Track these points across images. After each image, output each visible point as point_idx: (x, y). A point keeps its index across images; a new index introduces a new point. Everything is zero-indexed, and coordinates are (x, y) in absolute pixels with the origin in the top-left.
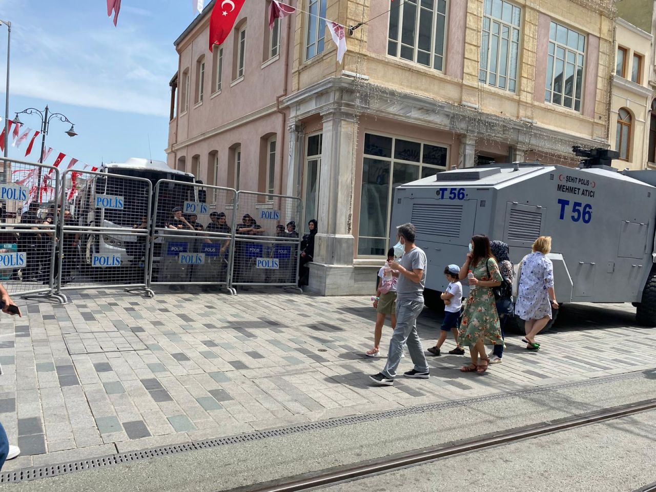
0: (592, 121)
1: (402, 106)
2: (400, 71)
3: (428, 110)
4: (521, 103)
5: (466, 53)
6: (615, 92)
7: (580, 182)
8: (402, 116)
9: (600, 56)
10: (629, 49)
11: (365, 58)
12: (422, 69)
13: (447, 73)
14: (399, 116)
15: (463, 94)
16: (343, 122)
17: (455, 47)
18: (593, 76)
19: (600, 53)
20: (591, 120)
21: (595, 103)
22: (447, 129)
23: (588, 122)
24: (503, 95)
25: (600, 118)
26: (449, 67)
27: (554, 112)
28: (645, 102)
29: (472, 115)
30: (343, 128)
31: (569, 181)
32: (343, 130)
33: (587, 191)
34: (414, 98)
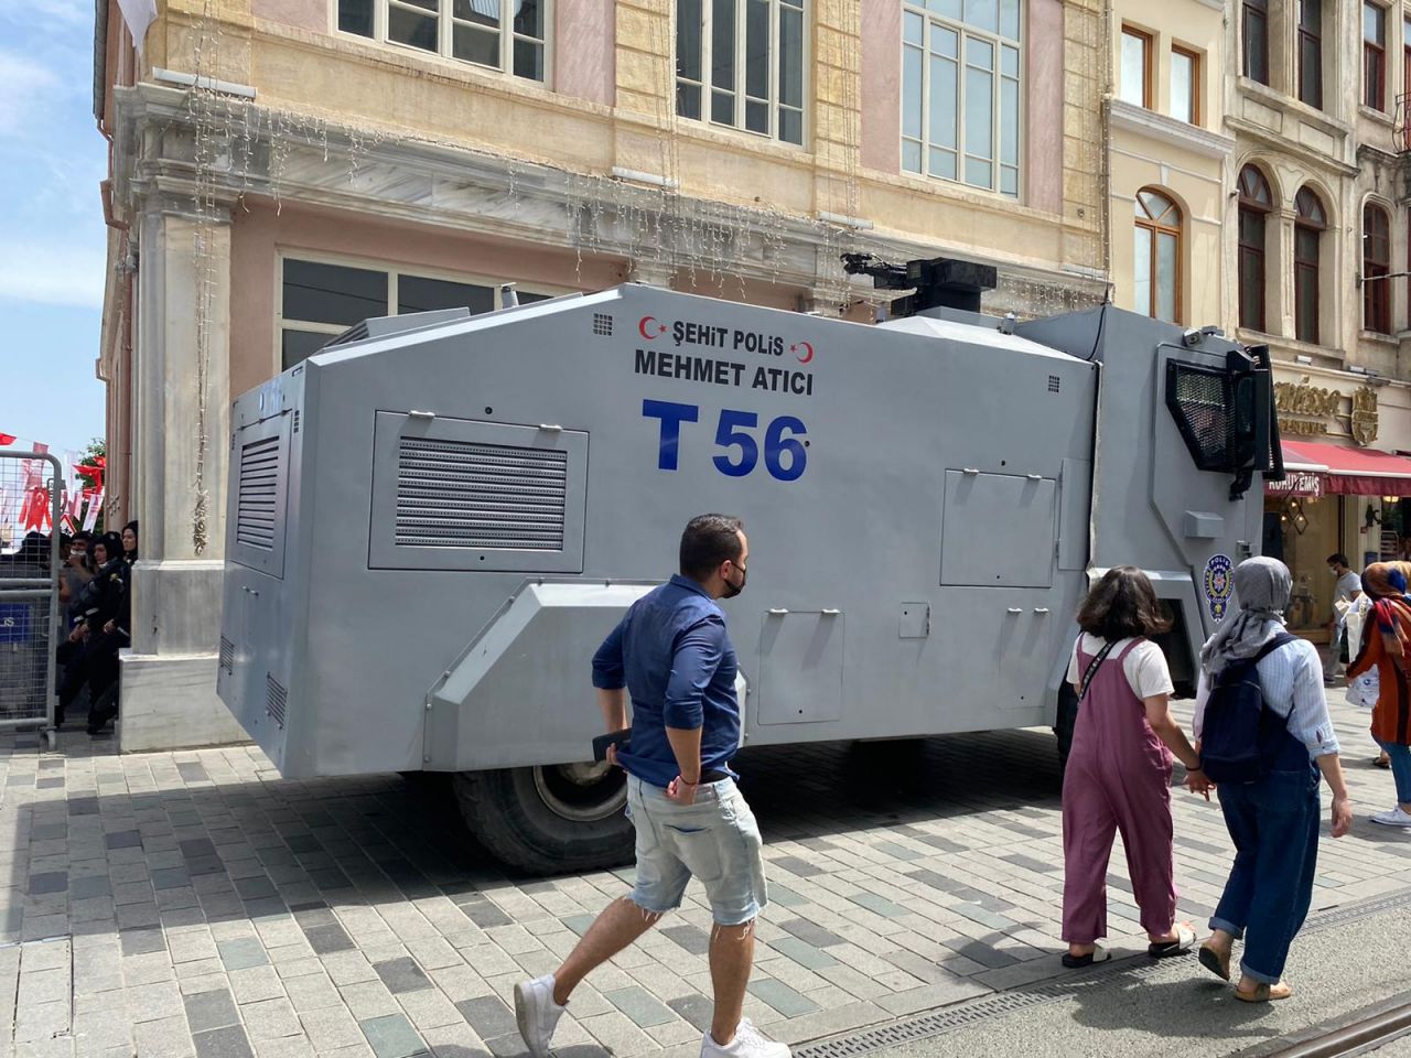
0: (1058, 221)
1: (393, 178)
2: (385, 80)
3: (491, 191)
4: (818, 173)
5: (619, 31)
6: (1117, 144)
7: (742, 345)
8: (397, 206)
9: (1067, 52)
10: (1158, 33)
11: (244, 34)
12: (465, 73)
13: (558, 88)
14: (387, 204)
15: (618, 145)
16: (170, 223)
17: (581, 14)
18: (1050, 102)
19: (1068, 43)
20: (1052, 220)
21: (1062, 173)
22: (567, 243)
23: (1045, 224)
24: (756, 149)
25: (1081, 212)
26: (564, 71)
27: (934, 198)
28: (1217, 175)
29: (642, 203)
30: (173, 240)
31: (689, 340)
32: (170, 245)
33: (775, 373)
34: (427, 152)
